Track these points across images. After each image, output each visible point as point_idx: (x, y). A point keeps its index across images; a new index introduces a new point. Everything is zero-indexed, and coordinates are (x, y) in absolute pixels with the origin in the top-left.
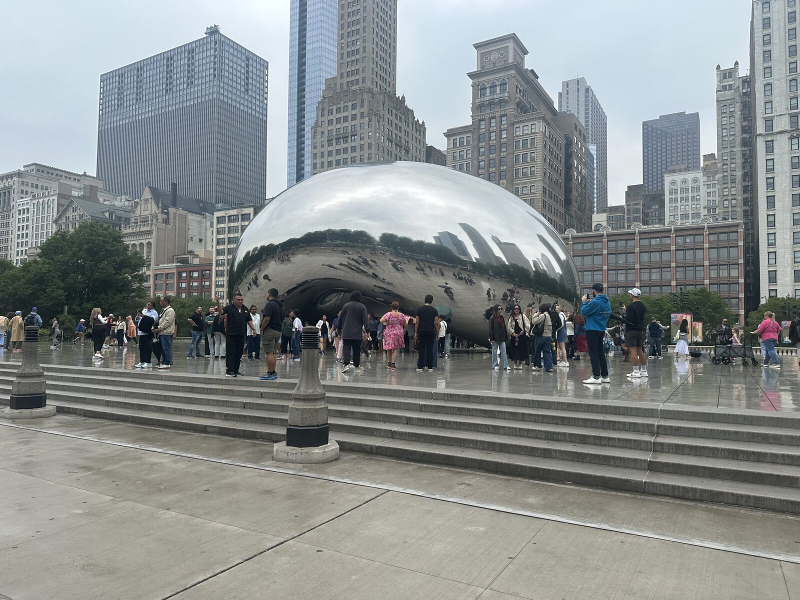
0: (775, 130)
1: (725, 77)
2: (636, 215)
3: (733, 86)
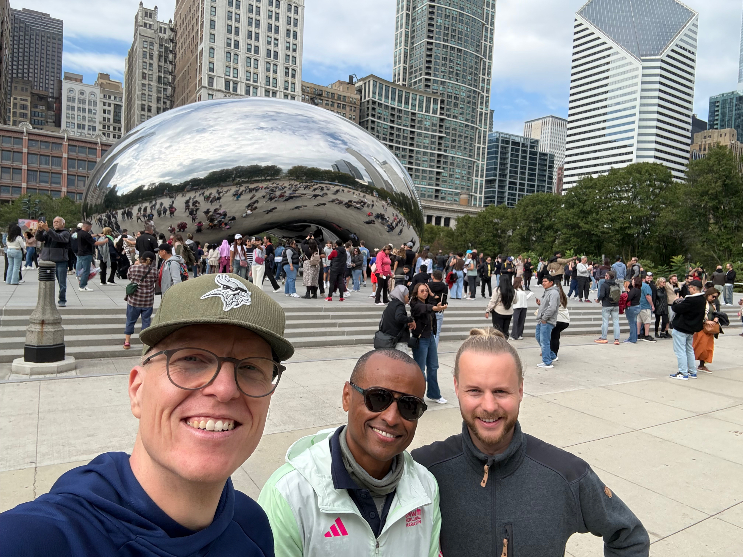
0: (215, 87)
1: (146, 16)
2: (23, 111)
3: (152, 26)
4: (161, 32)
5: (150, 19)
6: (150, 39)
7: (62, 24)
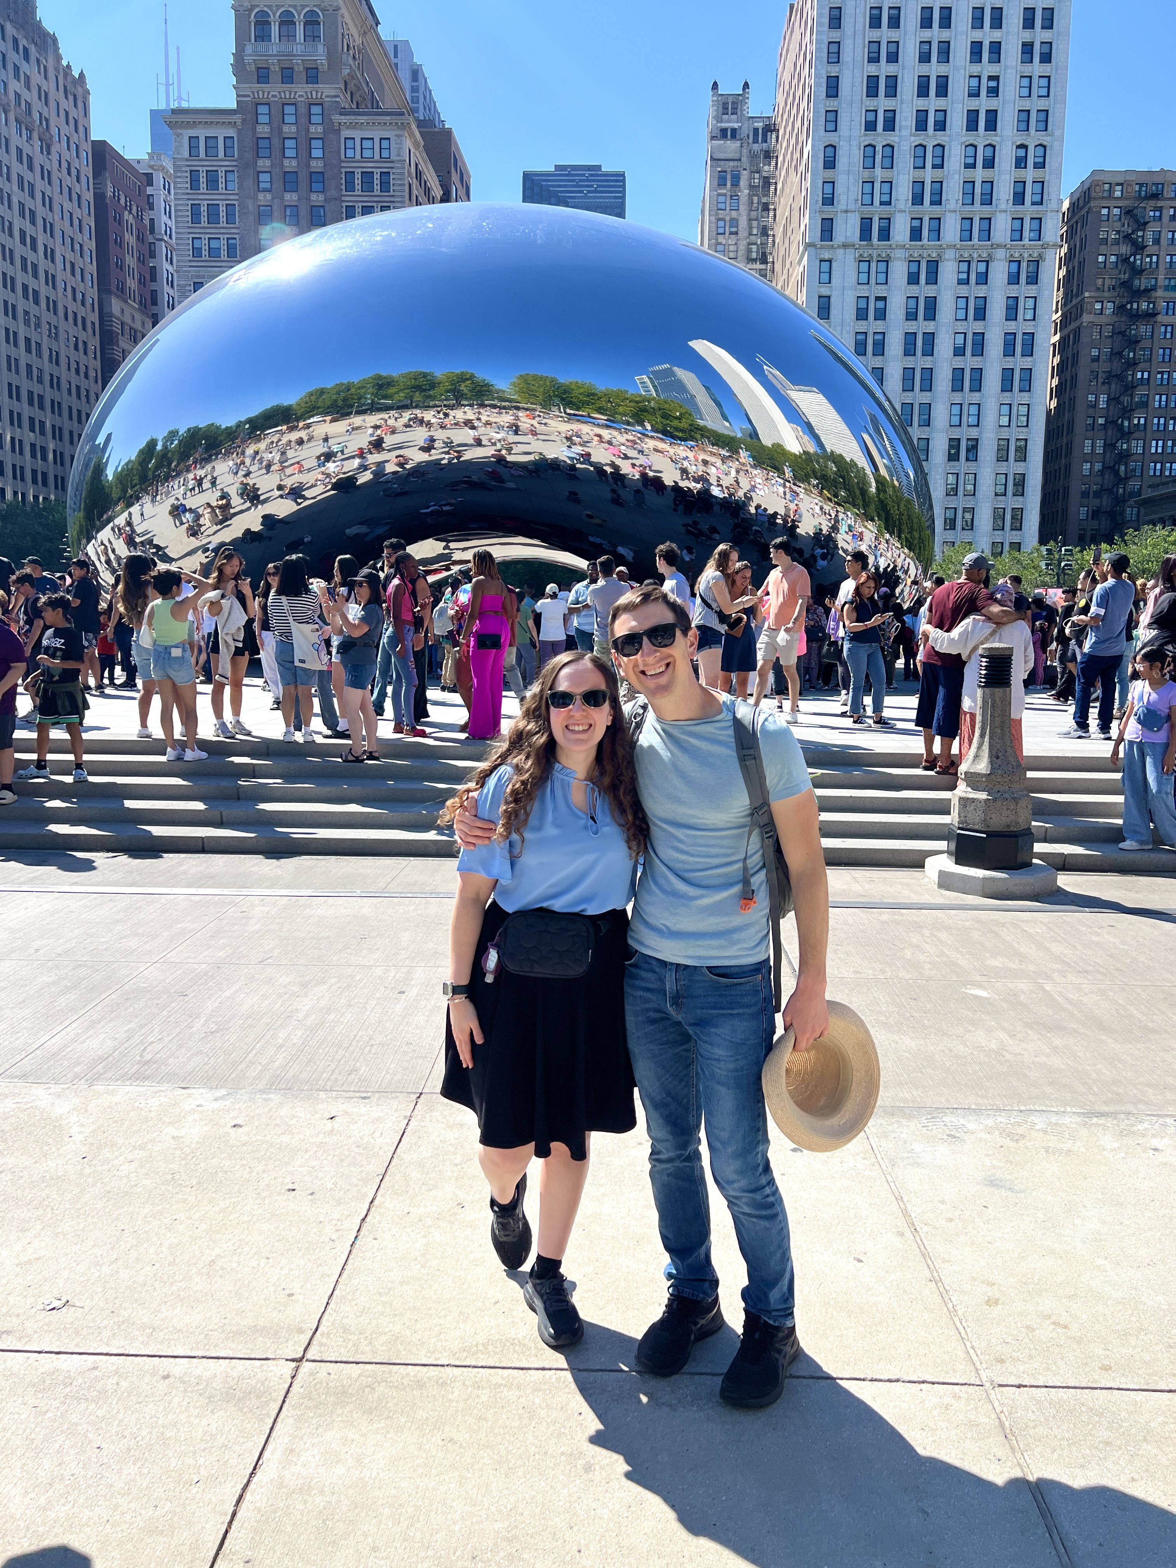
0: (836, 239)
1: (725, 111)
3: (738, 132)
4: (755, 141)
5: (734, 117)
6: (731, 164)
7: (624, 181)
